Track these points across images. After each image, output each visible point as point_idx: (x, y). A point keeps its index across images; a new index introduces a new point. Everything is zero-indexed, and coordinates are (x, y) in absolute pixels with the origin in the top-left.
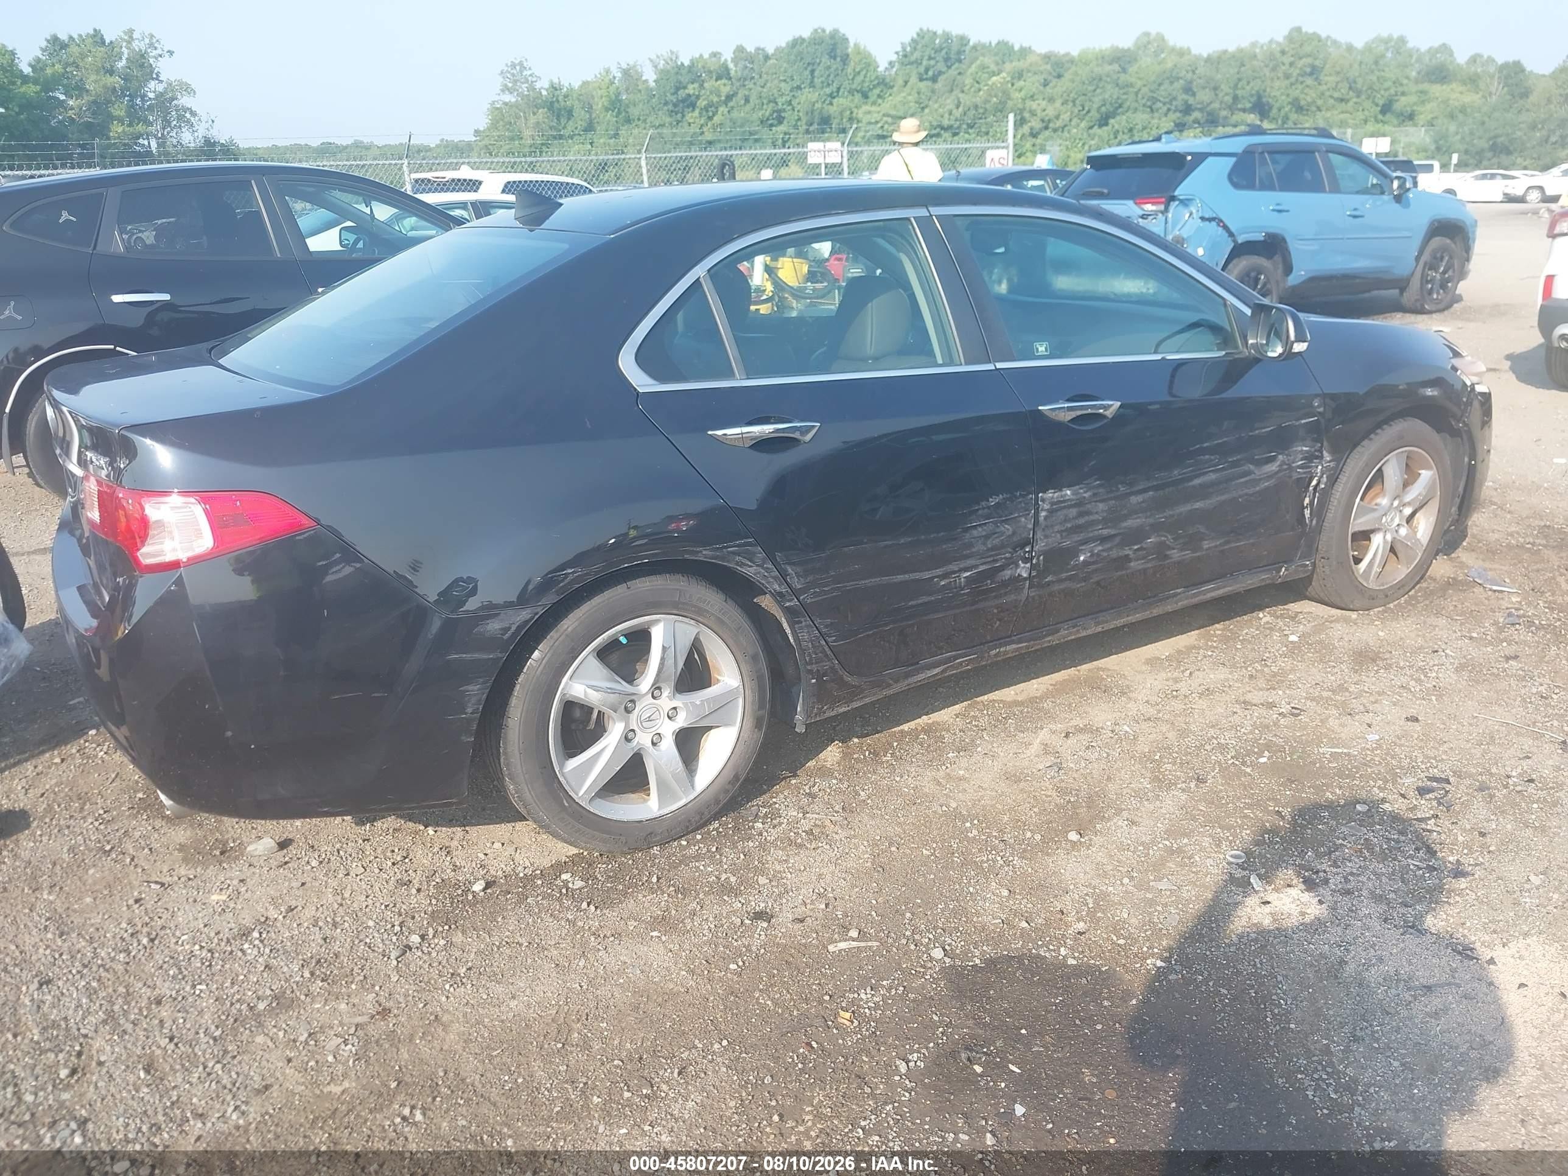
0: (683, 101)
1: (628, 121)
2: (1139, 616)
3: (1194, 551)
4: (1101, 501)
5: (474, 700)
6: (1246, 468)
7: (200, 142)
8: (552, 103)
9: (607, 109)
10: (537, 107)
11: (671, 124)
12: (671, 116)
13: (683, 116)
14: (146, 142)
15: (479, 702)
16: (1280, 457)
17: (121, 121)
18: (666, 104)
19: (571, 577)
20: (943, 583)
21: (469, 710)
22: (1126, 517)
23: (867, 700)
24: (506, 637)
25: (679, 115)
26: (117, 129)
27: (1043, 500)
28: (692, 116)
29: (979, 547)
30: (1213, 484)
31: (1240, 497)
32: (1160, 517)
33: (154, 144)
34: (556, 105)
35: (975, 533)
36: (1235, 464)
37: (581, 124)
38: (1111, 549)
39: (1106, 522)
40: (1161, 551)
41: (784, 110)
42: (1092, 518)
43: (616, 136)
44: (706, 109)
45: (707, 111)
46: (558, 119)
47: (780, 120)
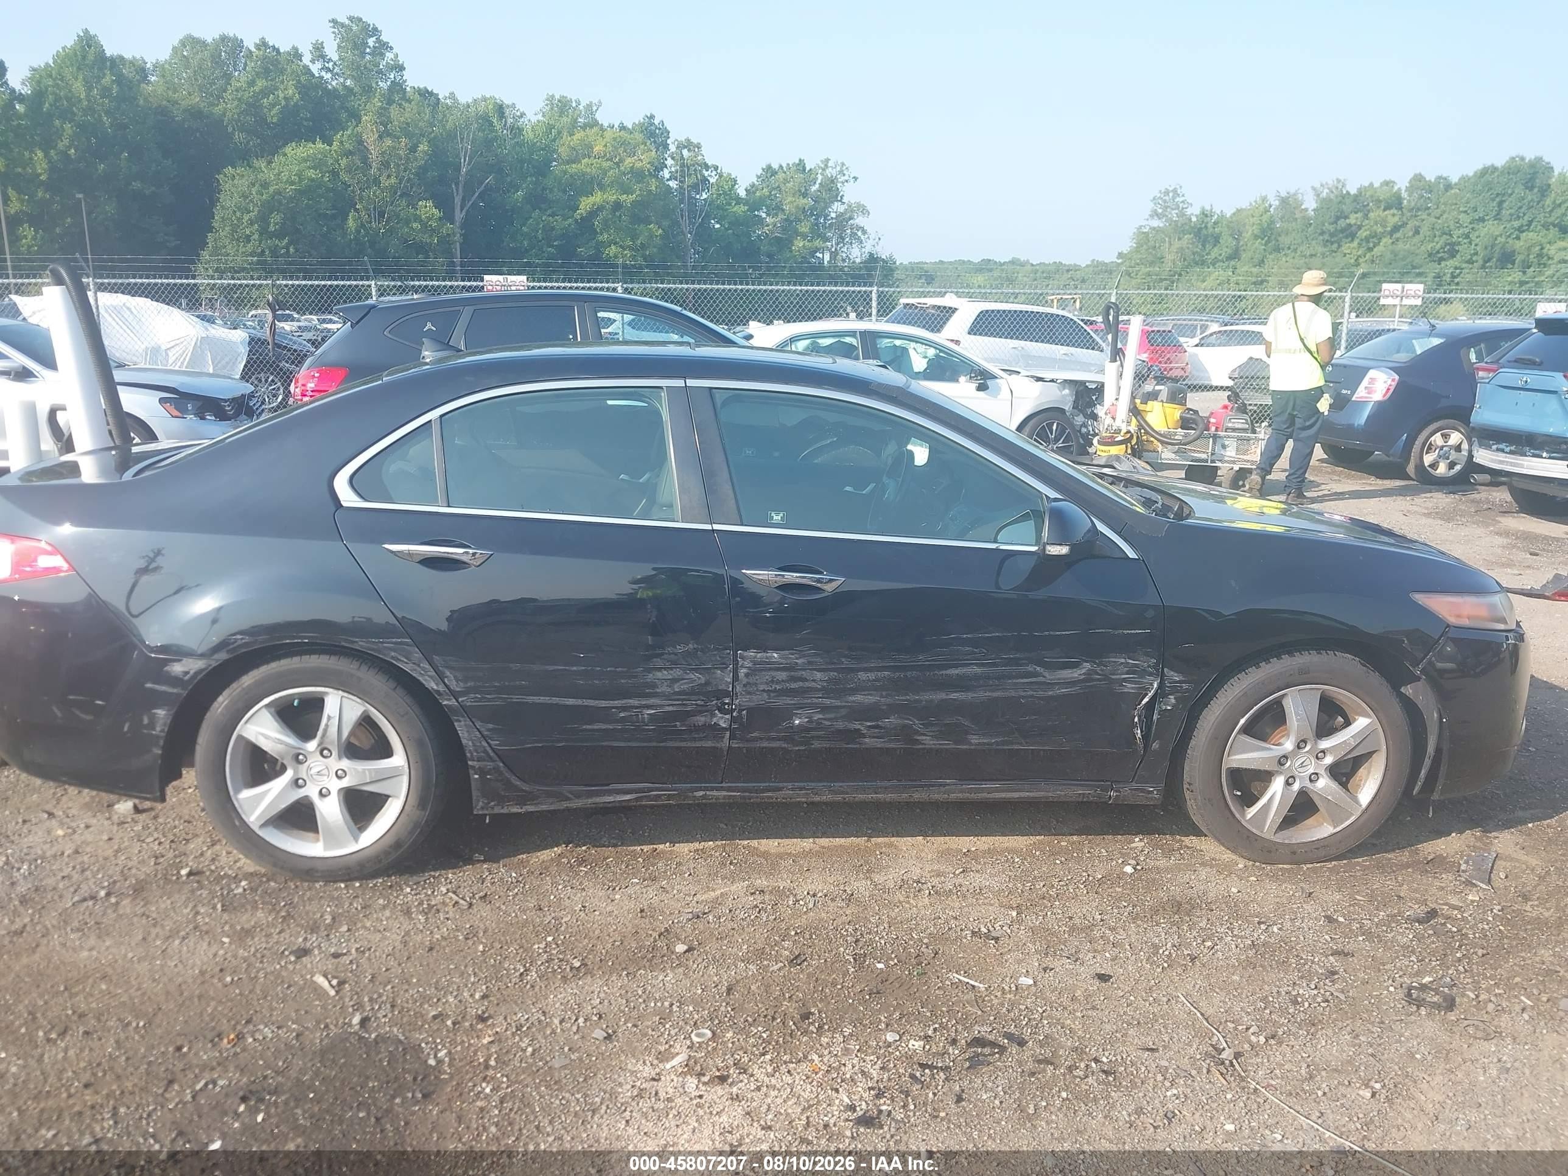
0: (1343, 231)
1: (1277, 249)
2: (890, 797)
3: (956, 742)
4: (819, 670)
5: (161, 722)
6: (1030, 668)
7: (866, 256)
8: (1201, 229)
9: (1256, 237)
10: (1184, 232)
11: (1323, 254)
12: (1325, 246)
13: (1340, 246)
14: (821, 256)
15: (165, 725)
16: (1087, 665)
17: (804, 237)
18: (1322, 233)
19: (239, 642)
20: (622, 715)
21: (158, 729)
22: (854, 691)
23: (544, 807)
24: (187, 678)
25: (1336, 245)
26: (799, 243)
27: (743, 658)
28: (1350, 248)
29: (664, 689)
30: (976, 677)
31: (1023, 697)
32: (900, 699)
33: (827, 257)
34: (1204, 232)
35: (659, 675)
36: (1016, 662)
37: (1226, 251)
38: (836, 719)
39: (826, 692)
40: (906, 734)
41: (1459, 244)
42: (807, 684)
43: (1261, 263)
44: (1367, 240)
45: (1368, 242)
46: (1204, 246)
47: (1453, 254)
